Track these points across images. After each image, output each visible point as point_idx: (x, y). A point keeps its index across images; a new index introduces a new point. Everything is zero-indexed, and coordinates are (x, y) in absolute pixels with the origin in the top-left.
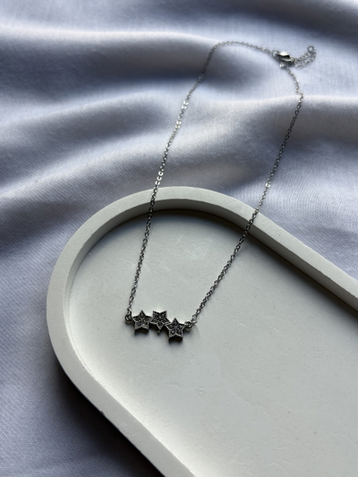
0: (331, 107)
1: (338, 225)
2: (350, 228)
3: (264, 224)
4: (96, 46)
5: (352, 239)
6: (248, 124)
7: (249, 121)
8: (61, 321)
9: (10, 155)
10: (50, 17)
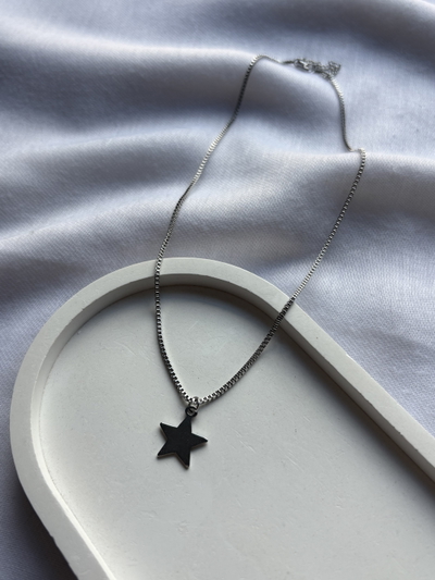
0: (418, 173)
1: (400, 330)
2: (416, 337)
3: (299, 320)
4: (135, 66)
5: (418, 352)
6: (303, 186)
7: (305, 182)
8: (26, 414)
9: (10, 195)
10: (92, 22)
